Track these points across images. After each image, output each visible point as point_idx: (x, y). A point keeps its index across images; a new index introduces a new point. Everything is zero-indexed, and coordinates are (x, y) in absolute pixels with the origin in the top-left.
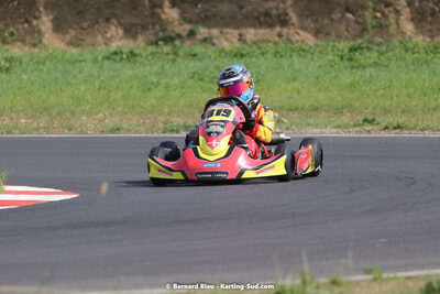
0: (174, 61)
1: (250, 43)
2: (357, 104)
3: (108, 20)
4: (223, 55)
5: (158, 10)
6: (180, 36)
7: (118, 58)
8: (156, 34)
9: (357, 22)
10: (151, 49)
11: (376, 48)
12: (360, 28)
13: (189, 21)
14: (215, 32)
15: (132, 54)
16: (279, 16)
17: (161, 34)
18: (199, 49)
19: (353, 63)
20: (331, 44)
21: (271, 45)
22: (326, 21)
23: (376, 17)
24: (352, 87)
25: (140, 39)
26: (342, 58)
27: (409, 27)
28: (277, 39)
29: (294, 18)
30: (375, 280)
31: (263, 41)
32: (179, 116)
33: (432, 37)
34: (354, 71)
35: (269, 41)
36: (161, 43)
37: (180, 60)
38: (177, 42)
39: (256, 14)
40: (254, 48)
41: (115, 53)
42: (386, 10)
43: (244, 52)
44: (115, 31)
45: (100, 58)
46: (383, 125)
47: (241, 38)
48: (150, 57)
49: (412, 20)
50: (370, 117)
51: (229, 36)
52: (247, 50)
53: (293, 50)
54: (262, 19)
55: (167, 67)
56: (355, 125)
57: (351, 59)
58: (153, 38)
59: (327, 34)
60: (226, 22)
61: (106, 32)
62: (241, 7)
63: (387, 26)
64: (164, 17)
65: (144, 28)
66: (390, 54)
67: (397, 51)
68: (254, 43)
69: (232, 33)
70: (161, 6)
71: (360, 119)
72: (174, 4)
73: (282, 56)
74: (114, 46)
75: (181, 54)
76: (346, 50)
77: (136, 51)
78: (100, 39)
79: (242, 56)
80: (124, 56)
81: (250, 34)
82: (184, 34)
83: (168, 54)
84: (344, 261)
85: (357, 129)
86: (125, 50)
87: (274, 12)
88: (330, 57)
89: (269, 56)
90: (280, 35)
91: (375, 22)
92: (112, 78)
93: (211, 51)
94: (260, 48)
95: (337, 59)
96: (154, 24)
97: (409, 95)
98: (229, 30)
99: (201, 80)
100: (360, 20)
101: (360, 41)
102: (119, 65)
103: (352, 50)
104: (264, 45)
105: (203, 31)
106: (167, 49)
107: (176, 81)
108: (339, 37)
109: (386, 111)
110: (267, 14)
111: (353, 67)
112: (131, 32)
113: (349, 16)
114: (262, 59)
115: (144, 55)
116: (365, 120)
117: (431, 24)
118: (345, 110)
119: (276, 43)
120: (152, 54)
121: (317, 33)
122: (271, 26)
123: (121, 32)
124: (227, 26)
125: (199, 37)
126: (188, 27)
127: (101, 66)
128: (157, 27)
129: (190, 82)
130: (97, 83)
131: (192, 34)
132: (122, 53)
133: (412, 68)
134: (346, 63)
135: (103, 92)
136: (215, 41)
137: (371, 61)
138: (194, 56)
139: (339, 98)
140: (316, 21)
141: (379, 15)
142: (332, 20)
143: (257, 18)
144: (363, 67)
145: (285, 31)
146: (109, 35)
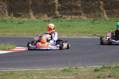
0: (57, 22)
1: (73, 19)
2: (93, 32)
3: (44, 14)
4: (67, 21)
5: (54, 12)
6: (59, 17)
7: (46, 21)
9: (95, 15)
11: (98, 20)
13: (61, 14)
14: (66, 16)
17: (55, 17)
18: (62, 20)
20: (89, 19)
24: (92, 28)
25: (51, 18)
27: (106, 16)
28: (79, 18)
30: (85, 68)
31: (75, 18)
33: (110, 18)
35: (77, 18)
38: (58, 18)
41: (45, 20)
42: (101, 12)
44: (46, 16)
45: (42, 21)
46: (98, 36)
47: (71, 18)
49: (106, 14)
50: (95, 34)
51: (69, 17)
53: (81, 20)
56: (92, 36)
57: (93, 22)
58: (53, 17)
59: (89, 17)
60: (68, 14)
62: (71, 11)
64: (56, 13)
65: (52, 15)
66: (101, 21)
67: (103, 21)
69: (70, 17)
70: (55, 11)
72: (58, 10)
73: (79, 22)
74: (45, 19)
75: (59, 21)
77: (50, 20)
78: (42, 17)
79: (71, 21)
81: (73, 17)
82: (60, 17)
86: (47, 20)
87: (78, 12)
89: (76, 21)
90: (79, 17)
91: (98, 15)
92: (44, 25)
93: (65, 20)
94: (75, 20)
95: (90, 22)
96: (54, 14)
97: (104, 30)
98: (69, 16)
99: (62, 26)
101: (95, 19)
102: (46, 23)
103: (93, 20)
105: (64, 16)
106: (56, 20)
108: (91, 17)
109: (99, 33)
110: (77, 13)
111: (93, 24)
112: (49, 16)
113: (94, 13)
114: (75, 22)
116: (94, 35)
117: (110, 15)
118: (91, 33)
120: (53, 21)
121: (87, 17)
122: (78, 15)
123: (47, 16)
124: (68, 15)
125: (63, 17)
126: (61, 15)
127: (42, 23)
128: (54, 15)
129: (59, 26)
130: (41, 26)
131: (61, 17)
133: (105, 24)
134: (92, 23)
135: (42, 28)
136: (66, 18)
137: (97, 23)
138: (61, 21)
139: (90, 30)
140: (87, 15)
141: (100, 13)
142: (90, 14)
143: (75, 14)
144: (95, 24)
145: (80, 16)
146: (44, 17)
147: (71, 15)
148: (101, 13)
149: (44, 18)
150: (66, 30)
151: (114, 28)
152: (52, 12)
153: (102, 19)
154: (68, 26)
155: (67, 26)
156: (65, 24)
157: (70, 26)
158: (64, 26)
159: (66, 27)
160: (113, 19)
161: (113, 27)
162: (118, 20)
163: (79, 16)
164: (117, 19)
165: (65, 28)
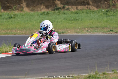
0: (59, 15)
1: (79, 10)
2: (108, 26)
3: (41, 4)
4: (72, 13)
6: (60, 8)
7: (44, 14)
8: (54, 8)
9: (108, 4)
10: (53, 12)
11: (113, 11)
12: (108, 6)
13: (63, 4)
14: (70, 7)
15: (48, 13)
16: (87, 2)
17: (55, 8)
18: (66, 12)
19: (107, 15)
20: (101, 10)
21: (85, 10)
22: (99, 4)
23: (113, 3)
24: (107, 21)
25: (50, 9)
26: (104, 14)
28: (87, 9)
29: (91, 3)
30: (115, 73)
31: (83, 9)
32: (61, 30)
34: (107, 17)
35: (84, 9)
36: (55, 10)
37: (60, 15)
38: (60, 10)
39: (81, 2)
40: (81, 11)
41: (43, 13)
42: (115, 1)
43: (78, 12)
45: (39, 14)
46: (115, 32)
47: (77, 9)
48: (53, 14)
50: (112, 30)
52: (78, 11)
53: (91, 12)
54: (83, 3)
55: (57, 16)
56: (108, 32)
57: (106, 14)
58: (53, 9)
59: (100, 7)
61: (40, 7)
63: (116, 5)
64: (56, 3)
65: (51, 6)
68: (80, 10)
69: (75, 7)
71: (109, 30)
73: (88, 13)
74: (43, 11)
75: (61, 13)
76: (105, 12)
77: (49, 12)
78: (39, 9)
79: (77, 13)
80: (46, 14)
81: (79, 7)
82: (62, 7)
83: (57, 13)
84: (106, 68)
85: (108, 33)
86: (46, 12)
88: (101, 13)
89: (85, 13)
90: (87, 8)
91: (112, 4)
93: (69, 12)
94: (82, 11)
95: (103, 14)
96: (53, 5)
98: (73, 6)
99: (66, 20)
100: (109, 3)
101: (108, 9)
102: (44, 16)
103: (107, 11)
104: (83, 10)
105: (67, 7)
106: (57, 12)
107: (60, 20)
108: (103, 8)
109: (116, 28)
111: (107, 16)
112: (47, 7)
113: (106, 2)
114: (82, 14)
115: (51, 13)
116: (111, 30)
118: (105, 28)
119: (86, 10)
120: (53, 13)
121: (97, 7)
122: (85, 5)
123: (44, 7)
124: (73, 5)
125: (66, 8)
127: (39, 16)
128: (54, 6)
129: (63, 20)
131: (64, 8)
132: (45, 13)
134: (105, 15)
136: (70, 9)
137: (112, 15)
138: (64, 13)
139: (103, 25)
140: (97, 4)
141: (113, 2)
142: (101, 4)
143: (81, 3)
144: (110, 16)
145: (89, 6)
146: (41, 8)
150: (72, 24)
154: (75, 19)
155: (73, 20)
158: (69, 20)
159: (73, 22)
165: (71, 22)
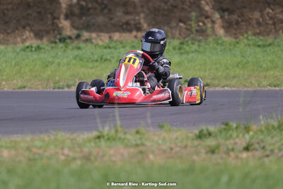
147: (108, 32)
148: (204, 24)
149: (24, 41)
151: (247, 62)
152: (49, 23)
153: (210, 39)
156: (92, 54)
157: (106, 60)
160: (245, 41)
161: (245, 61)
162: (260, 43)
163: (134, 33)
164: (257, 40)
